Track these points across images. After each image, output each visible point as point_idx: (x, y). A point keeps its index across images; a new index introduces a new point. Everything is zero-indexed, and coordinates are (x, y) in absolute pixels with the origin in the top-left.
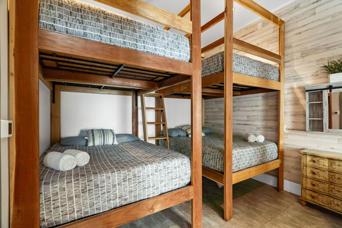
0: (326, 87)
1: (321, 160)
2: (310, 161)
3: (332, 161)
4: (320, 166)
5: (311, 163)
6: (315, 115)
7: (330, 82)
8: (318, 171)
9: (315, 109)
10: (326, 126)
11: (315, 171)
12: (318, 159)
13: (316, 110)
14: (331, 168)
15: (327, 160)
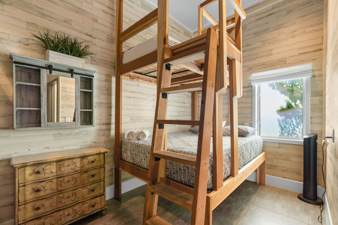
0: (44, 66)
1: (47, 167)
2: (30, 175)
3: (61, 163)
4: (47, 176)
5: (33, 177)
6: (25, 103)
7: (50, 60)
8: (43, 184)
9: (23, 93)
10: (44, 119)
11: (39, 186)
12: (43, 166)
13: (26, 96)
14: (59, 173)
15: (55, 164)
